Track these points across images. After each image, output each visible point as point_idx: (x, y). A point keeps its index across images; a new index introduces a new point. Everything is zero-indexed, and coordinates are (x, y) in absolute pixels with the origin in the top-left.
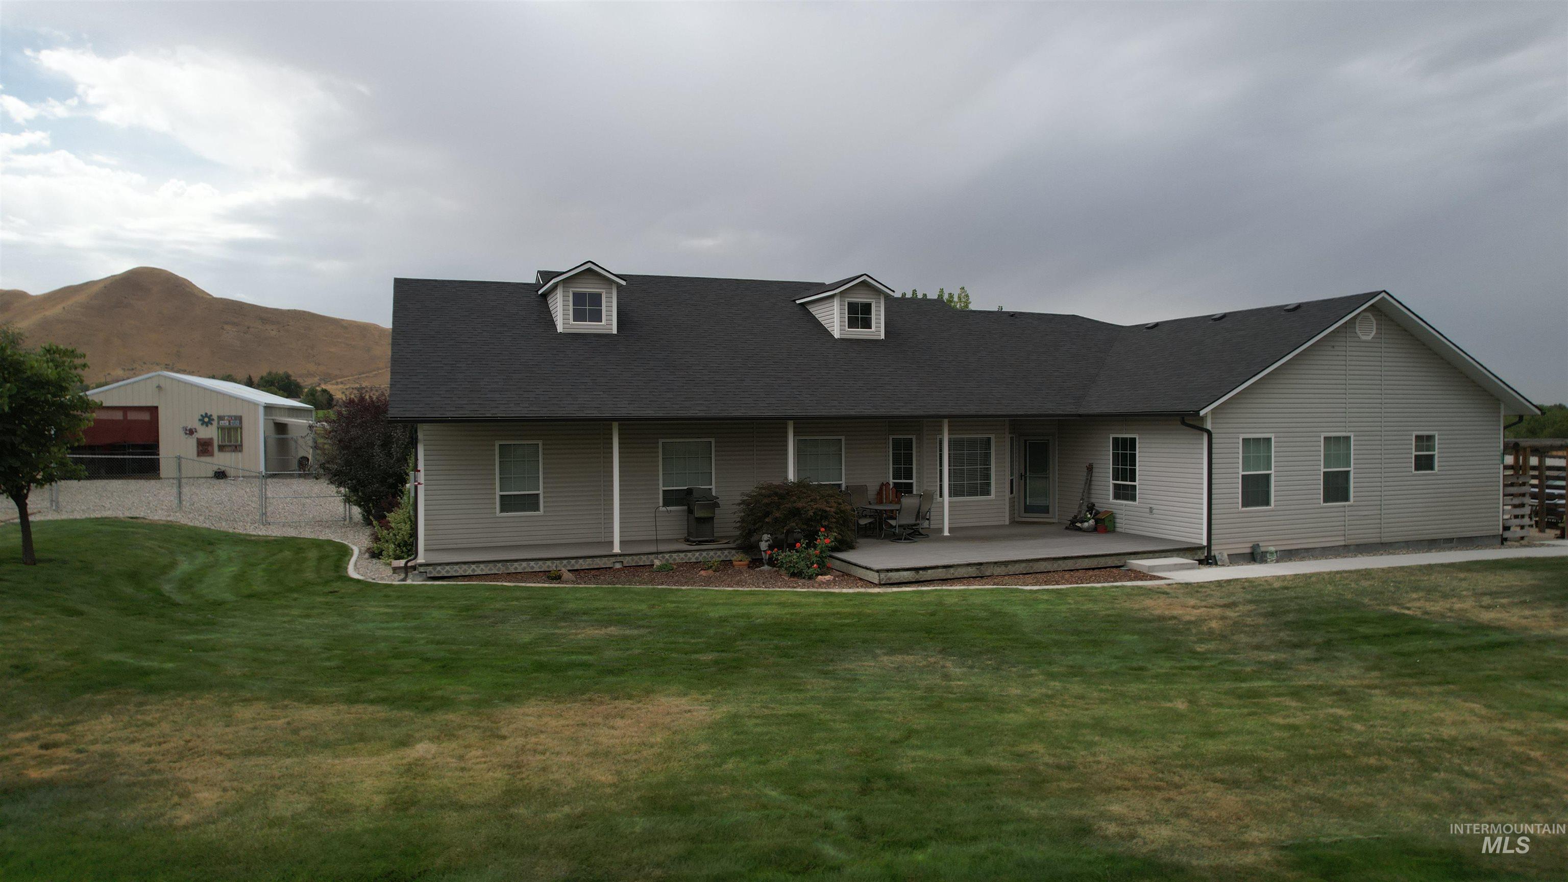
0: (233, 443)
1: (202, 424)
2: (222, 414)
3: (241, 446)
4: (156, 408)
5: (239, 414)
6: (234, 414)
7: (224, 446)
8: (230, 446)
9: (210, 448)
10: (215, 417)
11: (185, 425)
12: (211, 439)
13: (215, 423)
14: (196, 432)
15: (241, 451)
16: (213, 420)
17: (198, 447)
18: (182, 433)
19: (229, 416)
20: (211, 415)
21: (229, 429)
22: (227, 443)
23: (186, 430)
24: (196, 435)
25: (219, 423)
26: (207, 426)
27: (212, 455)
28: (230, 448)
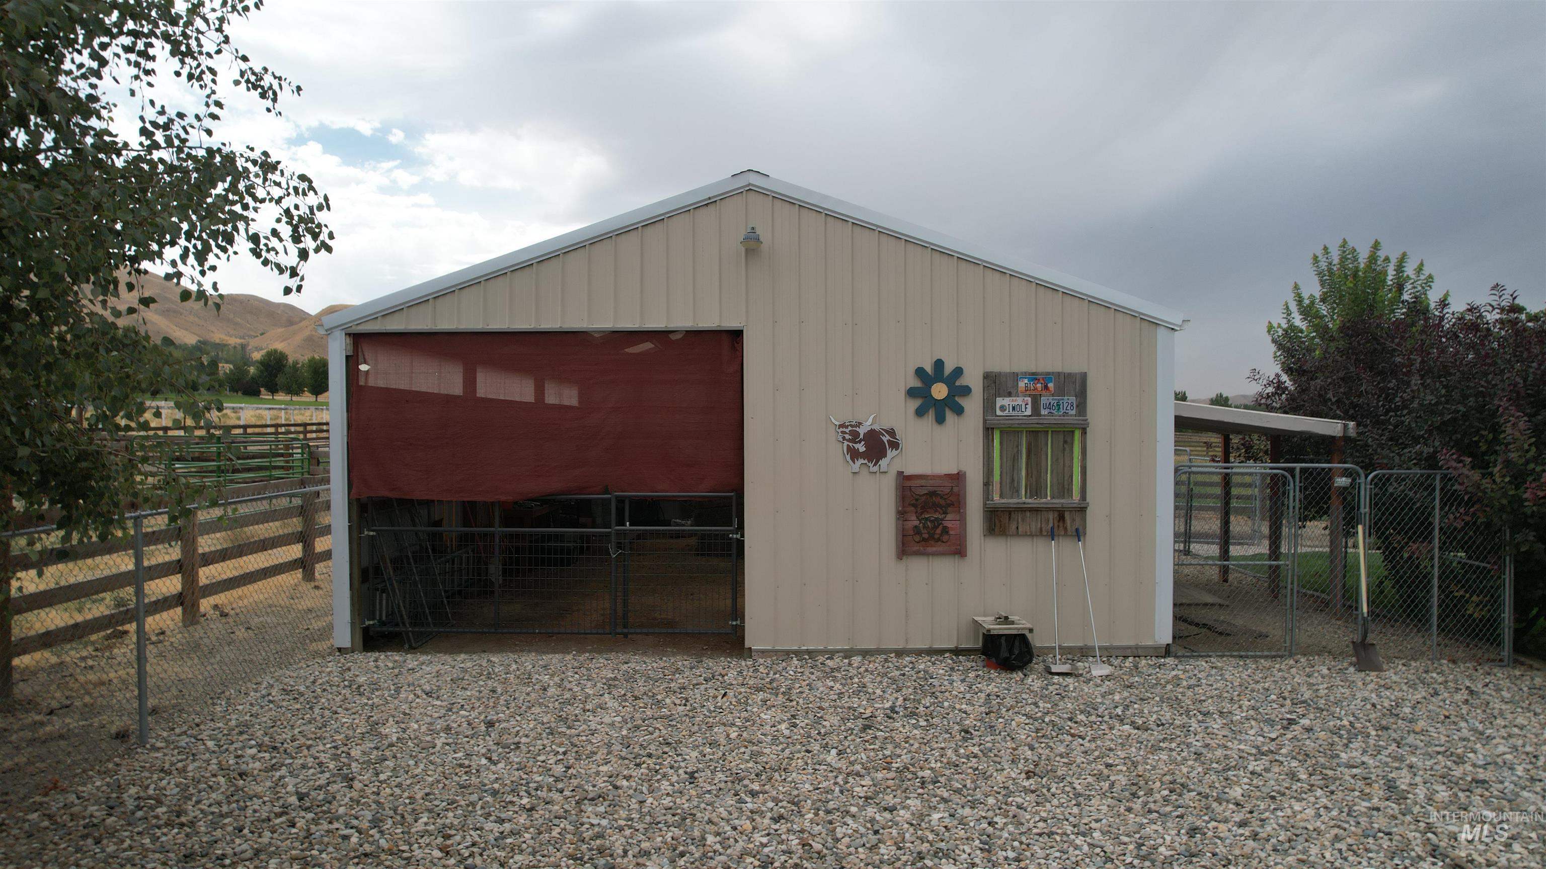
0: (1048, 500)
1: (920, 413)
2: (1001, 365)
3: (1082, 510)
4: (736, 336)
5: (1073, 366)
6: (1056, 366)
7: (1009, 512)
8: (1035, 510)
9: (950, 520)
10: (973, 379)
11: (847, 418)
12: (958, 478)
13: (973, 405)
14: (895, 445)
15: (1079, 534)
16: (966, 391)
17: (901, 515)
18: (838, 450)
19: (1034, 377)
20: (958, 372)
21: (1036, 435)
22: (1023, 499)
23: (855, 437)
24: (892, 462)
25: (989, 406)
26: (940, 420)
27: (960, 551)
28: (1033, 524)
